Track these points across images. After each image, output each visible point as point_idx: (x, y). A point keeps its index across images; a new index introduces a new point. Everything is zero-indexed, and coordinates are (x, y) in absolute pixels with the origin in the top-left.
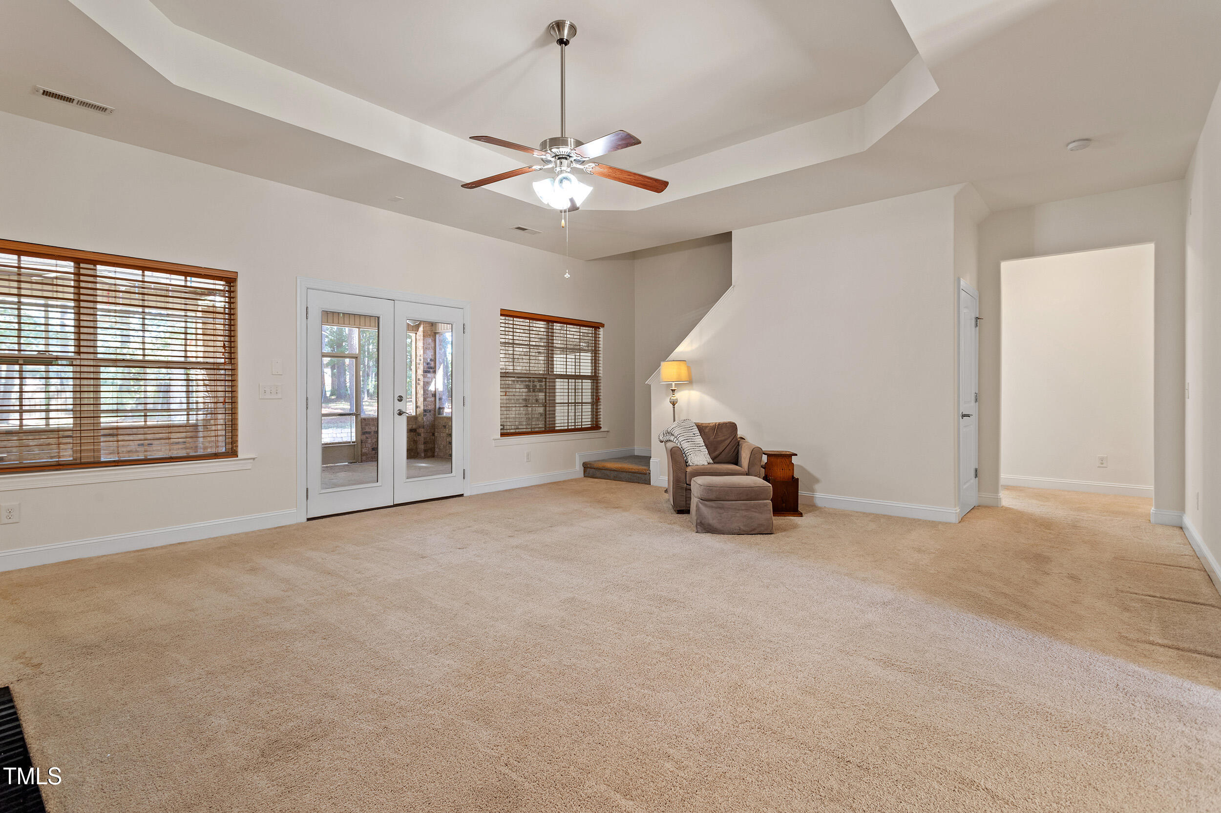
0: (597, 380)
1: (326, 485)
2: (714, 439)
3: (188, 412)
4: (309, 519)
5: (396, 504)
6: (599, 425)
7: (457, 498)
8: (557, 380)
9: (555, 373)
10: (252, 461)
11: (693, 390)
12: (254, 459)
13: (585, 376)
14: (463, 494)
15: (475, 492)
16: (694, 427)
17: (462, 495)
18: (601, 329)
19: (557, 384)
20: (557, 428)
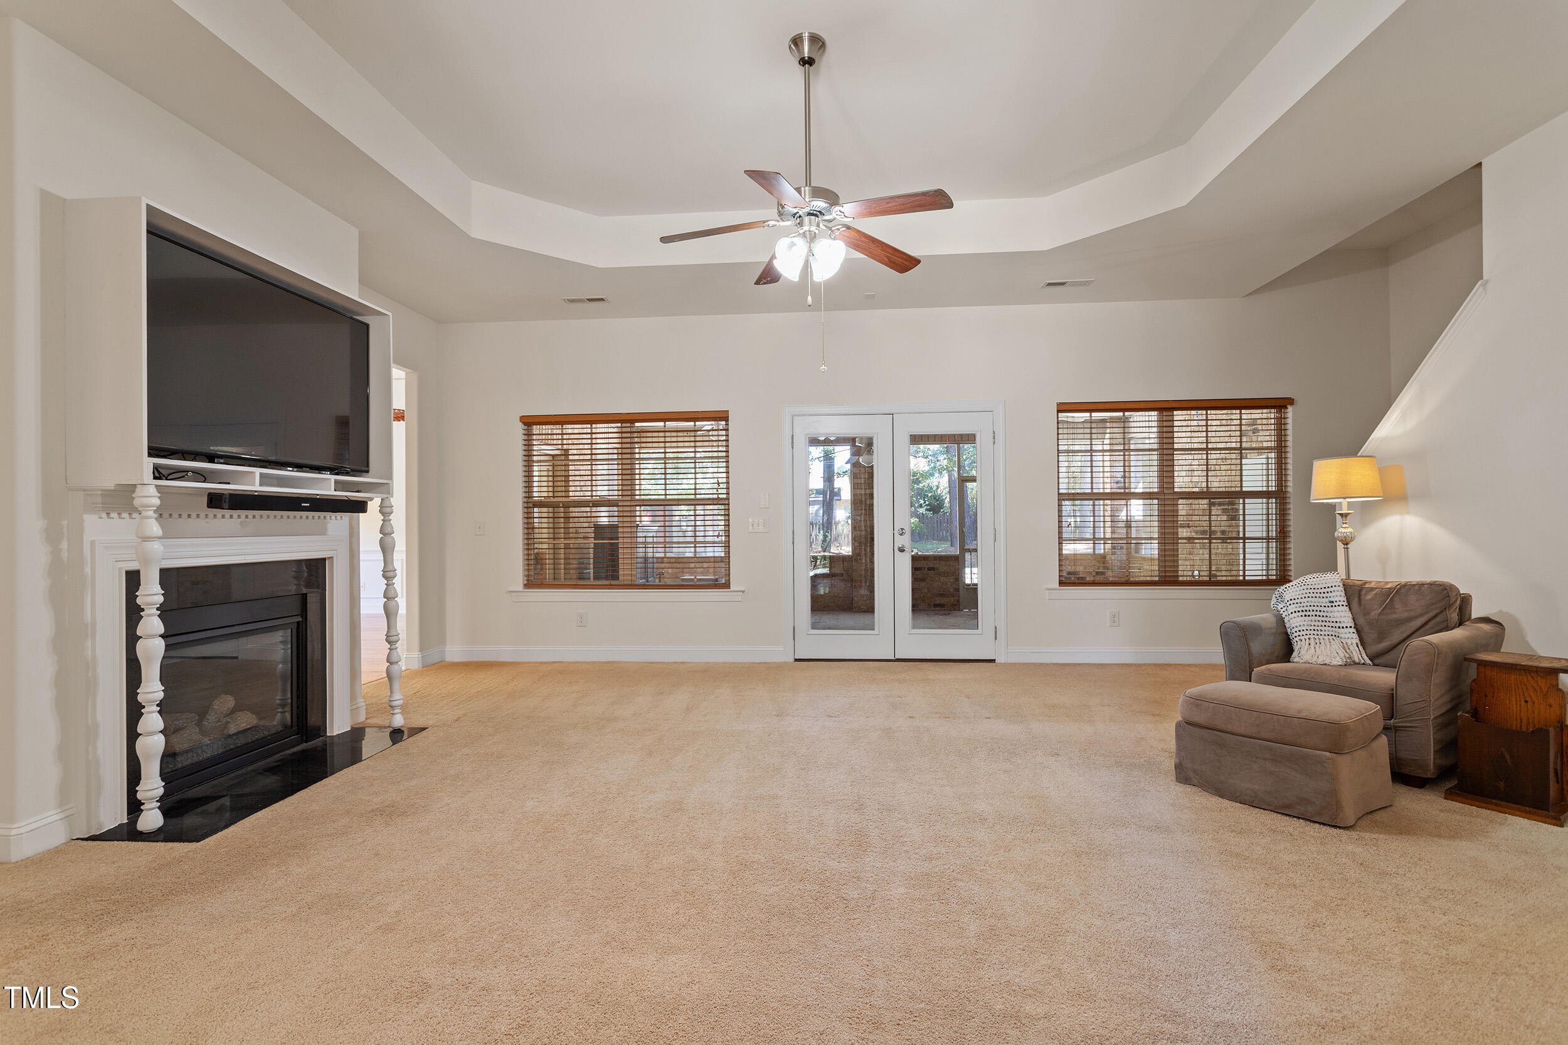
0: (1285, 498)
1: (814, 626)
2: (1379, 615)
3: (695, 545)
4: (796, 660)
5: (898, 659)
6: (1287, 577)
7: (984, 663)
8: (1180, 501)
9: (1176, 490)
10: (741, 593)
11: (1408, 513)
12: (743, 592)
13: (1253, 492)
14: (995, 660)
15: (1013, 659)
16: (1337, 588)
17: (993, 661)
18: (1290, 409)
19: (1180, 507)
20: (1181, 579)
